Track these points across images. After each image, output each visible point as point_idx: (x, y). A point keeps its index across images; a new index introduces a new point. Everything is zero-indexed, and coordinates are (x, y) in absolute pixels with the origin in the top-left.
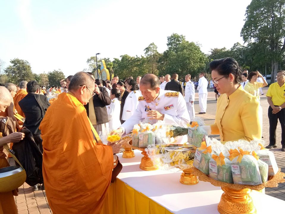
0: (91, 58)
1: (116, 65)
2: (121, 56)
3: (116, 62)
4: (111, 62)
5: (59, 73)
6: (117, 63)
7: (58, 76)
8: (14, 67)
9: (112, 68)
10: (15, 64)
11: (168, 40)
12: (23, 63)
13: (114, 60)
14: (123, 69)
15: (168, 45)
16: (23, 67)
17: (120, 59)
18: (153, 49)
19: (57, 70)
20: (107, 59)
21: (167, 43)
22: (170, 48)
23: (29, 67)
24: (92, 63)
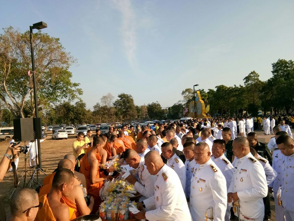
0: (186, 90)
1: (211, 96)
2: (216, 87)
3: (211, 92)
4: (205, 93)
5: (156, 104)
6: (212, 94)
7: (155, 108)
8: (121, 100)
9: (206, 99)
10: (122, 98)
11: (273, 67)
12: (128, 97)
13: (209, 91)
14: (219, 100)
15: (273, 72)
16: (128, 100)
17: (215, 90)
18: (254, 78)
19: (155, 102)
20: (201, 90)
21: (272, 70)
22: (275, 75)
23: (132, 100)
24: (186, 95)
